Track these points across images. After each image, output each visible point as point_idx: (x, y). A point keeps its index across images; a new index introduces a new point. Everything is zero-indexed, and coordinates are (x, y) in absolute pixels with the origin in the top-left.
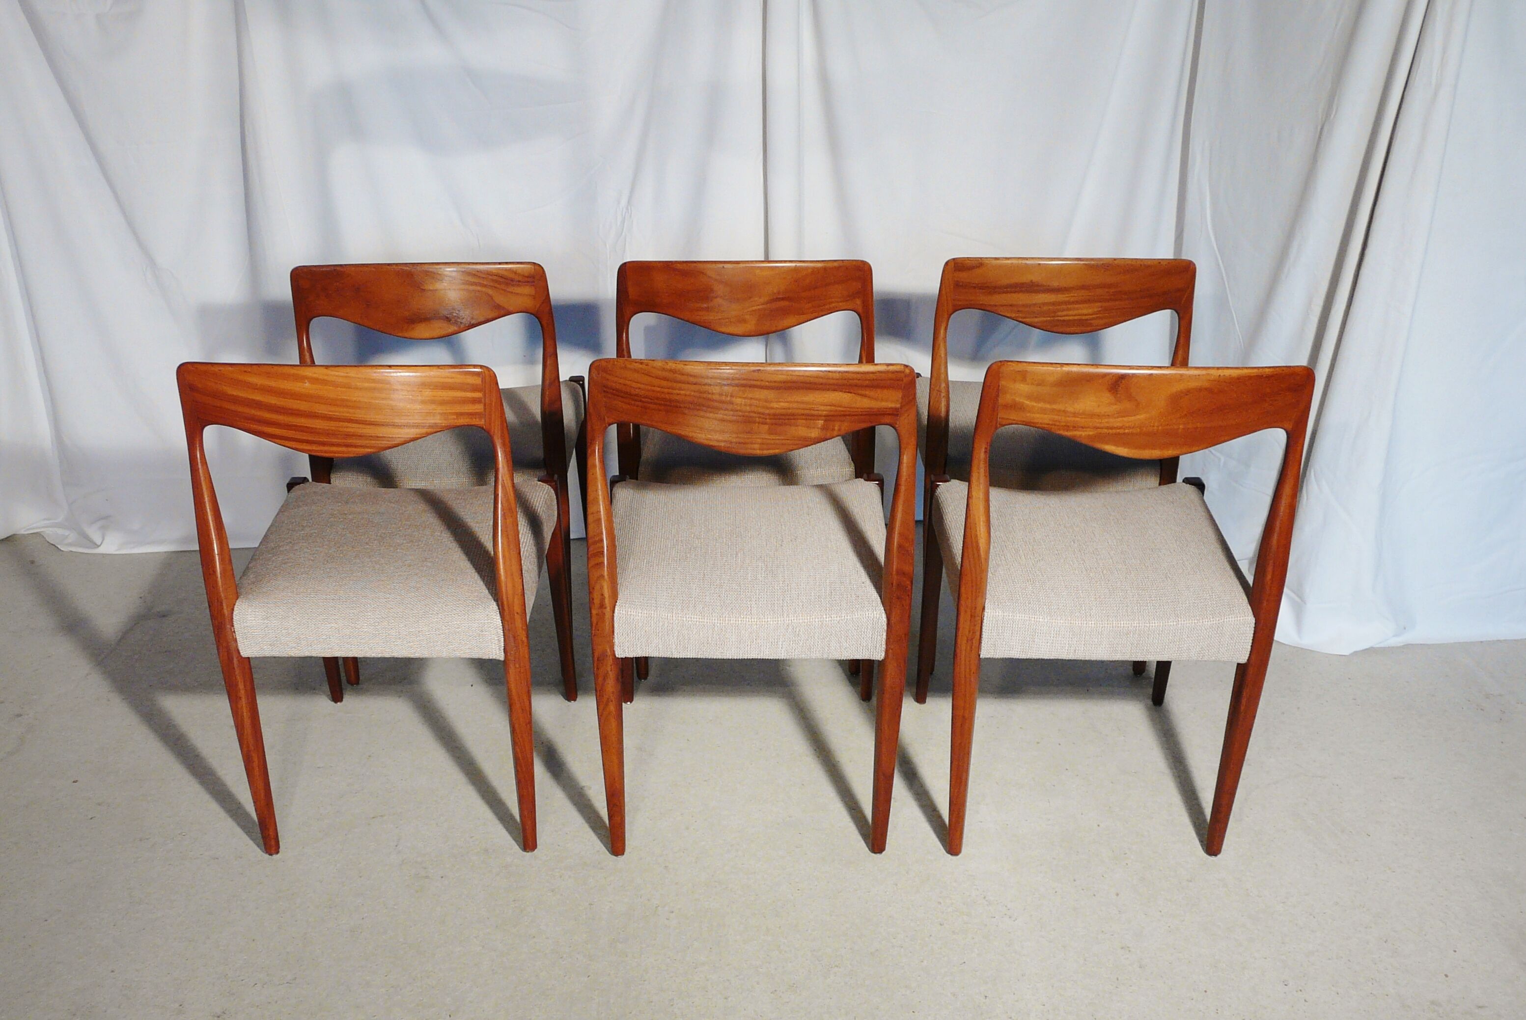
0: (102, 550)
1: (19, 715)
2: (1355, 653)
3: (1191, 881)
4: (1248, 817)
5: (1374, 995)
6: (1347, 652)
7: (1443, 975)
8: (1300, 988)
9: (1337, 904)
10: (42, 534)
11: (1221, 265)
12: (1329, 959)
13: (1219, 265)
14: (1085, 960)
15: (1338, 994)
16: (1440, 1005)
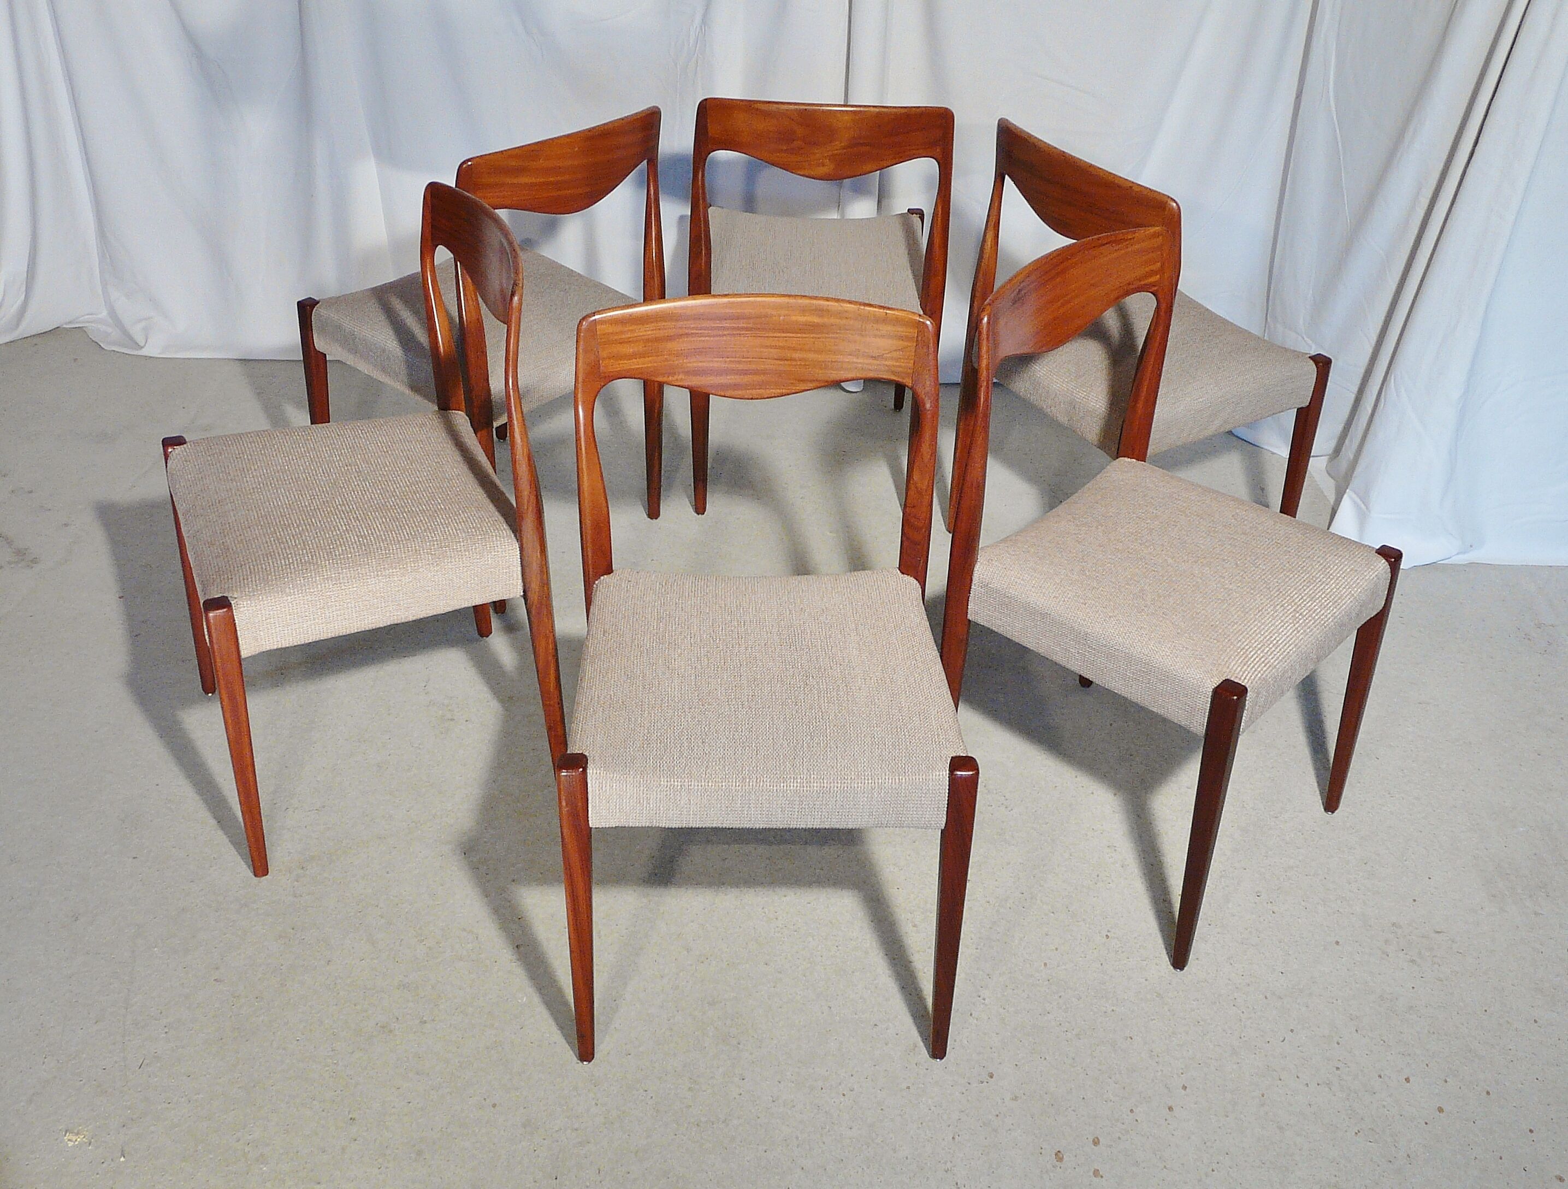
0: (144, 352)
1: (66, 525)
2: (1415, 568)
3: (1190, 788)
5: (1340, 911)
7: (1412, 898)
8: (1271, 900)
10: (85, 329)
11: (1339, 136)
13: (1336, 138)
14: (1071, 855)
15: (1306, 907)
16: (1400, 927)
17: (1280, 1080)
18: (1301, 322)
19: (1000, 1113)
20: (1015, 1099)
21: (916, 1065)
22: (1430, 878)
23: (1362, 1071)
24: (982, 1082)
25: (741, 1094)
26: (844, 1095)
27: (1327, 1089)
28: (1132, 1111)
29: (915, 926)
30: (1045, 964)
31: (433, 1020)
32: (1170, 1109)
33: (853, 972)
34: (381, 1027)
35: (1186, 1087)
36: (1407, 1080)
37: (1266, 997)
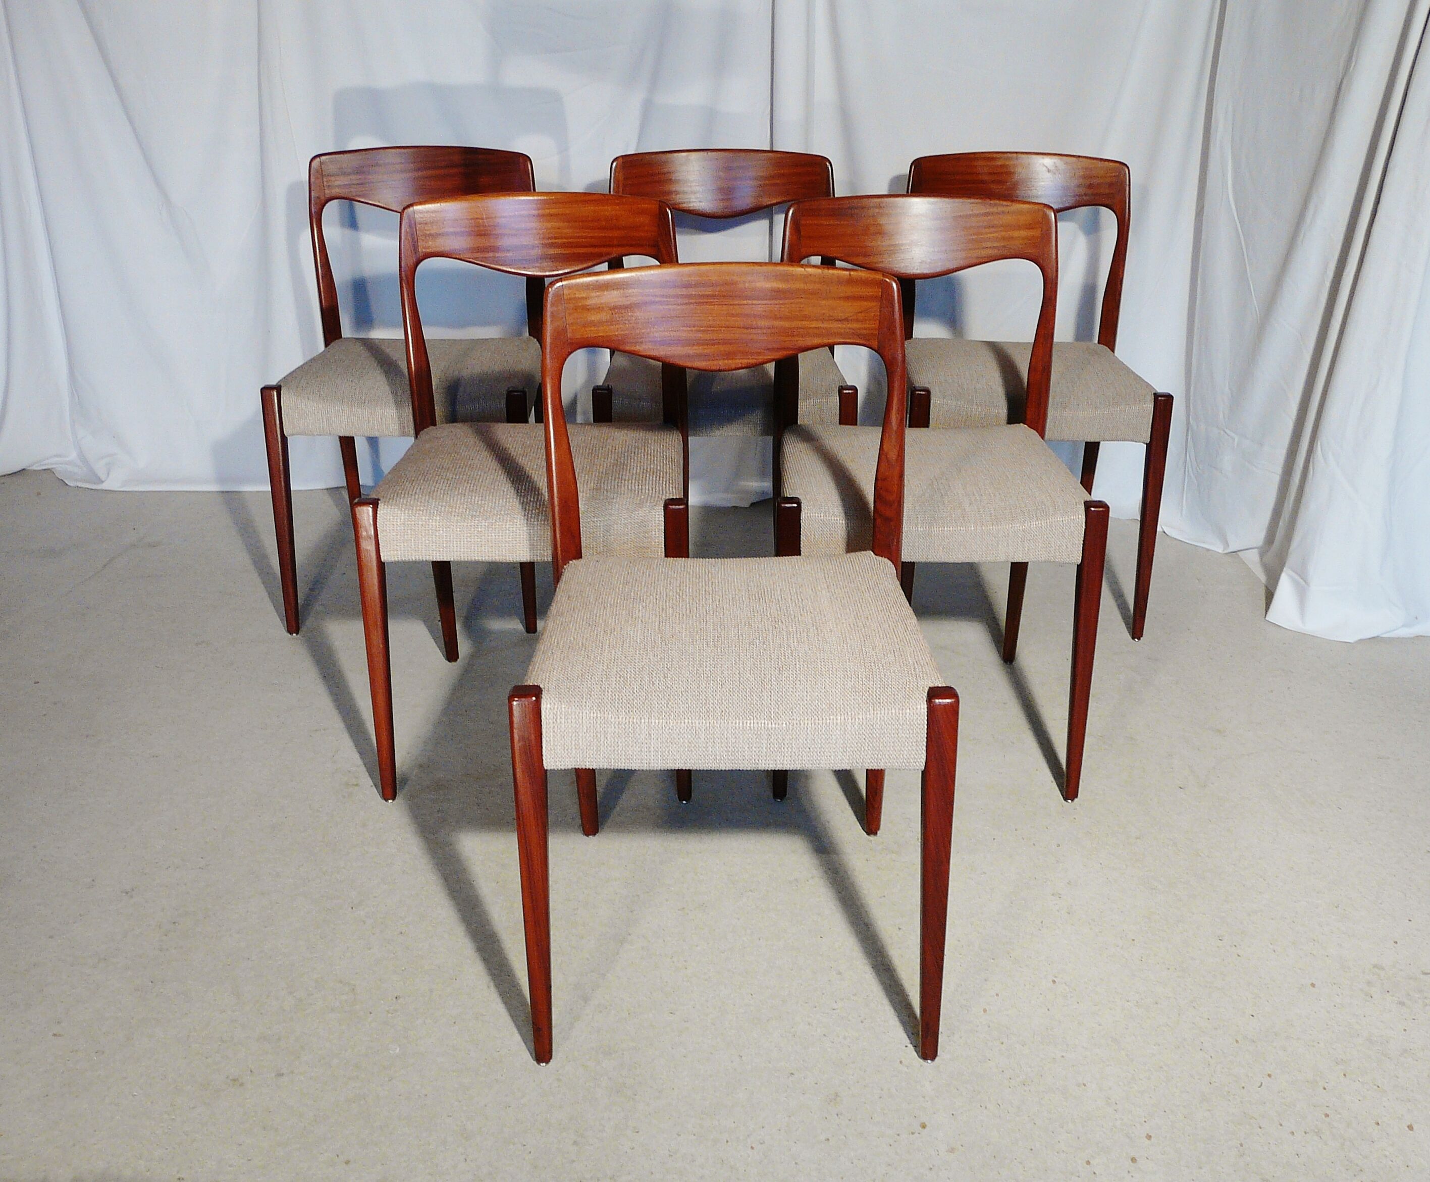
0: (105, 486)
2: (1361, 641)
3: (1139, 838)
4: (1212, 784)
5: (1314, 955)
6: (1351, 639)
7: (1393, 942)
8: (1235, 944)
9: (1292, 868)
10: (53, 470)
11: (1241, 233)
12: (1272, 919)
13: (1238, 233)
15: (1274, 951)
16: (1383, 969)
17: (1260, 1128)
18: (1221, 416)
19: (933, 1166)
20: (952, 1150)
21: (837, 1115)
22: (1410, 920)
23: (1356, 1118)
24: (913, 1133)
25: (633, 1149)
26: (752, 1148)
27: (1316, 1138)
28: (1088, 1163)
29: (840, 973)
30: (985, 1010)
31: (292, 1072)
32: (1133, 1160)
33: (768, 1020)
34: (231, 1080)
35: (1150, 1136)
36: (1410, 1128)
37: (1237, 1041)
